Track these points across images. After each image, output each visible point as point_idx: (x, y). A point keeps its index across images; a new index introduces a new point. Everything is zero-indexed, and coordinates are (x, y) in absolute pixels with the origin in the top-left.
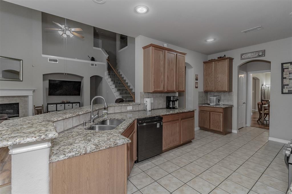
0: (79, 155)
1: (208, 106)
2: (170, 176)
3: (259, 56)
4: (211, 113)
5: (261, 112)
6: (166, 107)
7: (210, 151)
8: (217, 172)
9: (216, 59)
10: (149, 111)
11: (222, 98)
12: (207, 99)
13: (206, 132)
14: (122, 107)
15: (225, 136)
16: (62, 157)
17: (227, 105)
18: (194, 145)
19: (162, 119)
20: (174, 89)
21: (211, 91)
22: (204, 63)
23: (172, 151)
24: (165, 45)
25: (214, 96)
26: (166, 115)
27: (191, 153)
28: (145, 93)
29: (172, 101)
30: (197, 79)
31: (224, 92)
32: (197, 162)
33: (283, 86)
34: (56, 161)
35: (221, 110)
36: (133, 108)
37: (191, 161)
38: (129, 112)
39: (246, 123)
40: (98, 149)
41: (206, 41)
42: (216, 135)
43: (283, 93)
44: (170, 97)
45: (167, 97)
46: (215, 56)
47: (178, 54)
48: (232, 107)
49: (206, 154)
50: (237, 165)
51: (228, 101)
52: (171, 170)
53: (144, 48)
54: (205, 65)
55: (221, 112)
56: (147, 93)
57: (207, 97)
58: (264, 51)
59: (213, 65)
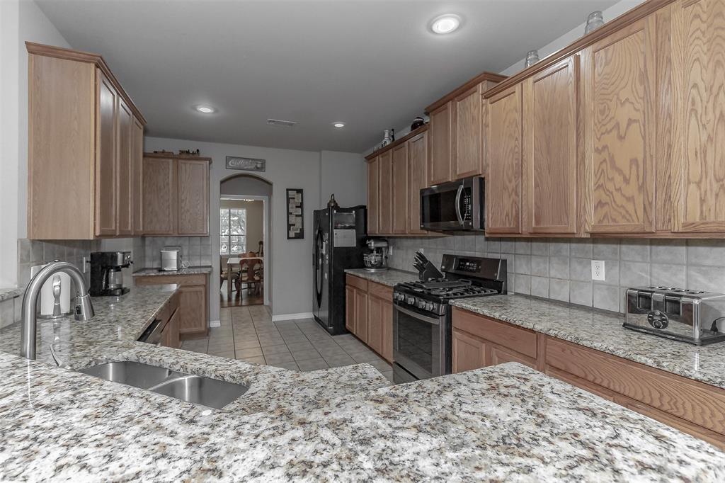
3: (258, 169)
11: (187, 252)
12: (144, 257)
17: (197, 267)
25: (168, 248)
33: (289, 226)
41: (196, 108)
43: (289, 238)
47: (134, 117)
51: (200, 259)
55: (201, 286)
57: (144, 251)
58: (263, 162)
59: (171, 167)
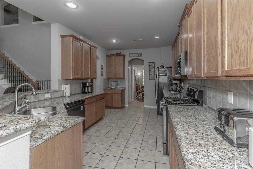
0: (53, 136)
1: (111, 89)
2: (98, 145)
3: (139, 56)
4: (113, 94)
5: (138, 91)
6: (81, 92)
7: (117, 121)
8: (126, 132)
9: (115, 54)
10: (69, 96)
11: (119, 83)
12: (109, 84)
13: (110, 109)
14: (40, 95)
15: (122, 110)
16: (40, 141)
17: (122, 88)
18: (105, 120)
19: (85, 102)
20: (89, 76)
21: (112, 78)
22: (107, 56)
23: (91, 129)
24: (81, 38)
25: (114, 82)
26: (87, 98)
27: (106, 125)
28: (63, 80)
29: (87, 86)
30: (102, 69)
31: (120, 78)
32: (112, 130)
33: (150, 75)
34: (36, 145)
35: (120, 92)
36: (51, 95)
37: (108, 131)
38: (47, 99)
39: (131, 100)
40: (66, 128)
41: (111, 41)
42: (116, 110)
43: (149, 79)
44: (86, 83)
45: (82, 83)
46: (114, 52)
47: (92, 47)
48: (125, 89)
49: (115, 123)
50: (134, 125)
51: (123, 85)
52: (97, 141)
53: (62, 37)
54: (107, 58)
55: (119, 93)
56: (65, 80)
57: (109, 82)
58: (141, 54)
59: (113, 58)
